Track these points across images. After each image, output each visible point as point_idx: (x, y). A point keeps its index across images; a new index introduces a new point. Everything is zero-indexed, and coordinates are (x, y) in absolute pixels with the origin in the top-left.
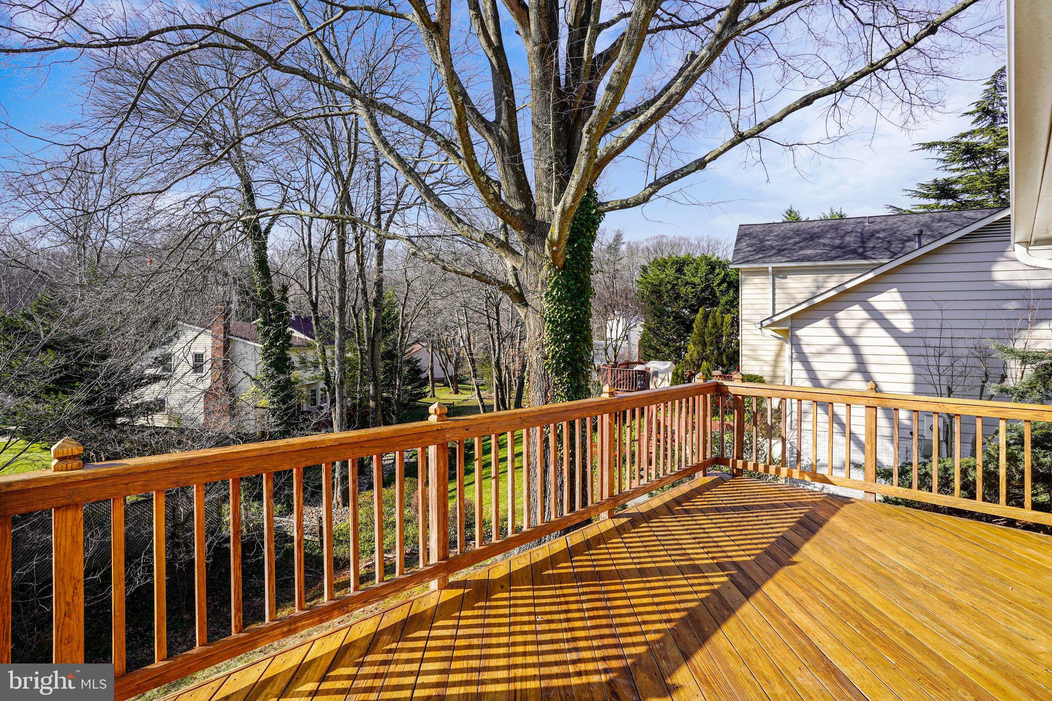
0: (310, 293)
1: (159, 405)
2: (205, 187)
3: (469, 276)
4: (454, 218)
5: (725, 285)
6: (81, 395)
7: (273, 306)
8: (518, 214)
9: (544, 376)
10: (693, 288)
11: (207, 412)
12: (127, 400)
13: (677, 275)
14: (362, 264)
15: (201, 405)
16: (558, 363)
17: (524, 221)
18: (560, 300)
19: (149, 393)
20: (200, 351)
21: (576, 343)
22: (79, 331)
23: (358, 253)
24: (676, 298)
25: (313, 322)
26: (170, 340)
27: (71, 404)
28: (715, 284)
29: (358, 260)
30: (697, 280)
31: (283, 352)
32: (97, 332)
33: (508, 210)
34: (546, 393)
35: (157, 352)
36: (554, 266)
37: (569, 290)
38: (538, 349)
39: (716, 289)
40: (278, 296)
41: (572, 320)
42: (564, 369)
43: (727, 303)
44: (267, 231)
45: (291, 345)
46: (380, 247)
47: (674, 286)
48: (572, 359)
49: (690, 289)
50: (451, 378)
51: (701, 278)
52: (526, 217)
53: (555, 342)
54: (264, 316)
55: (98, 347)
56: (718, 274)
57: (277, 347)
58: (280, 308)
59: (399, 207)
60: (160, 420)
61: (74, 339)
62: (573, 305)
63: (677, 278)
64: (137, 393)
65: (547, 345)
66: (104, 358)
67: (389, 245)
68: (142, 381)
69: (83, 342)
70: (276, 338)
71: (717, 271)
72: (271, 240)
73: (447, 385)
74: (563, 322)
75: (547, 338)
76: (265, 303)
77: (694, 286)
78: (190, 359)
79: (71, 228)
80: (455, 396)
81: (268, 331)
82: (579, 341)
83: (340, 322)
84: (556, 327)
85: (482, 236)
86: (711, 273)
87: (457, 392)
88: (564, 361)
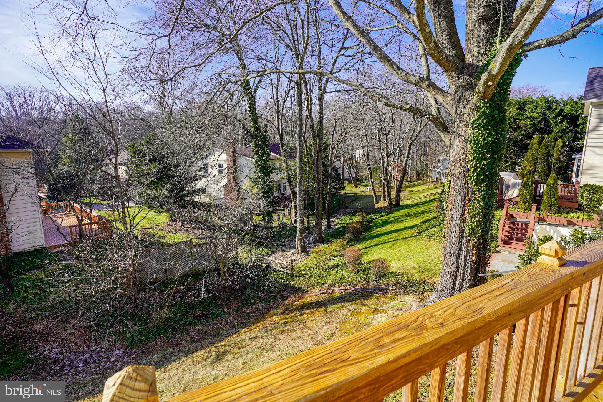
0: (278, 129)
1: (203, 191)
2: (221, 67)
3: (406, 110)
4: (395, 67)
5: (560, 118)
6: (168, 186)
7: (260, 136)
8: (451, 58)
9: (465, 186)
10: (531, 121)
11: (227, 196)
12: (189, 188)
13: (519, 112)
14: (311, 109)
15: (223, 193)
16: (478, 175)
17: (456, 64)
18: (485, 127)
19: (199, 184)
20: (221, 162)
21: (493, 160)
22: (165, 152)
23: (308, 102)
24: (516, 129)
25: (280, 146)
26: (207, 157)
27: (164, 190)
28: (551, 117)
29: (308, 106)
30: (536, 115)
31: (266, 163)
32: (173, 153)
33: (444, 56)
34: (465, 198)
35: (201, 163)
36: (483, 99)
37: (494, 118)
38: (461, 165)
39: (551, 121)
40: (262, 130)
41: (494, 142)
42: (483, 180)
43: (559, 131)
44: (255, 91)
45: (270, 159)
46: (321, 99)
47: (515, 120)
48: (490, 173)
49: (528, 121)
50: (353, 178)
51: (539, 113)
52: (457, 61)
53: (477, 159)
54: (255, 142)
55: (175, 161)
56: (555, 110)
57: (263, 160)
58: (264, 138)
59: (334, 71)
60: (205, 199)
61: (163, 156)
62: (494, 130)
63: (519, 114)
64: (193, 184)
65: (469, 162)
66: (177, 166)
67: (327, 97)
68: (195, 179)
69: (167, 157)
70: (263, 155)
71: (554, 107)
72: (257, 96)
73: (350, 182)
74: (486, 144)
75: (470, 156)
76: (256, 135)
77: (532, 119)
78: (217, 166)
79: (158, 98)
80: (355, 189)
81: (258, 151)
82: (495, 159)
83: (300, 146)
84: (479, 148)
85: (417, 79)
86: (548, 109)
87: (356, 187)
88: (484, 174)
